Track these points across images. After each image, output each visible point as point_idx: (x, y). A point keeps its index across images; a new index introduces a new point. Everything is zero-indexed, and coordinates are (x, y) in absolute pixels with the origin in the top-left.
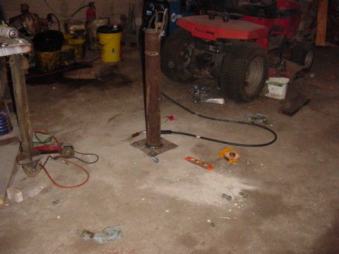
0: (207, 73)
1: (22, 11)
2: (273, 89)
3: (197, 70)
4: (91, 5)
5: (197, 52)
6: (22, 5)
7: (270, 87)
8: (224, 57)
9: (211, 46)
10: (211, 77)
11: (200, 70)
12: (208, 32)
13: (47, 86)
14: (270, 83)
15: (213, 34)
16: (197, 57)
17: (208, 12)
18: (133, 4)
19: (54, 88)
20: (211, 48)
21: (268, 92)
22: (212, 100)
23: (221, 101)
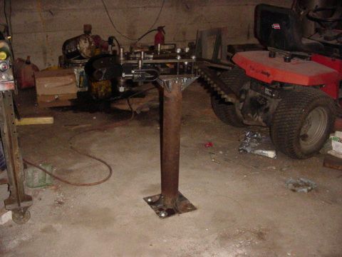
0: (260, 119)
1: (85, 32)
2: (337, 146)
3: (249, 115)
4: (160, 29)
5: (252, 93)
6: (85, 26)
7: (334, 144)
8: (279, 103)
9: (267, 89)
10: (264, 124)
11: (253, 115)
12: (263, 73)
13: (89, 114)
14: (335, 139)
15: (268, 75)
16: (251, 99)
17: (269, 48)
18: (201, 32)
19: (95, 118)
20: (267, 91)
21: (331, 148)
22: (261, 151)
23: (271, 154)
